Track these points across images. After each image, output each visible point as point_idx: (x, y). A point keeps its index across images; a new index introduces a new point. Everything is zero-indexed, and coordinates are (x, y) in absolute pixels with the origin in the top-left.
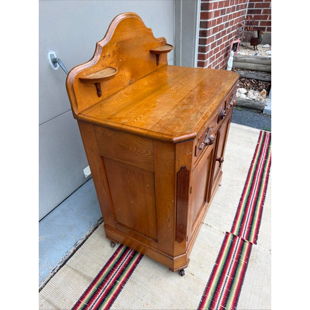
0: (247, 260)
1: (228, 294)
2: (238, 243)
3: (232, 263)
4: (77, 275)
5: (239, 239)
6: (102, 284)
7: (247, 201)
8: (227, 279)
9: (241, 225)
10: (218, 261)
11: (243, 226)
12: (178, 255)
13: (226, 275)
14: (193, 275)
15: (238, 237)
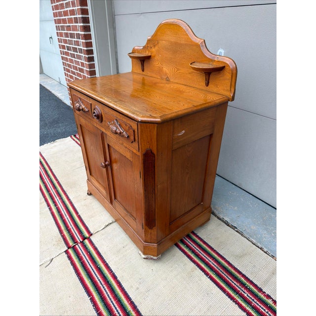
0: (63, 236)
2: (78, 238)
3: (71, 225)
5: (80, 240)
9: (89, 252)
10: (79, 217)
11: (87, 254)
13: (68, 216)
14: (84, 200)
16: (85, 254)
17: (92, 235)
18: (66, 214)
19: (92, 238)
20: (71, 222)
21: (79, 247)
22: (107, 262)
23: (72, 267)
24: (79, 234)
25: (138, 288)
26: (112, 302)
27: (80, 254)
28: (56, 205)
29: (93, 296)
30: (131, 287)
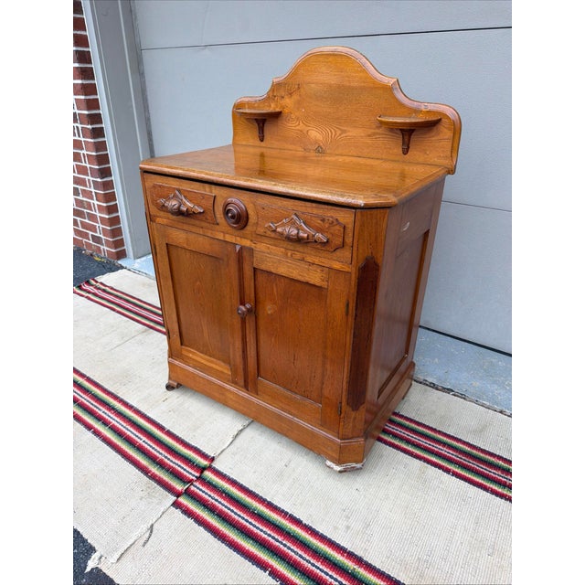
0: (153, 477)
2: (188, 472)
3: (158, 452)
5: (194, 475)
10: (169, 434)
13: (144, 439)
16: (216, 498)
17: (213, 459)
18: (139, 435)
19: (216, 465)
20: (156, 447)
21: (198, 488)
22: (268, 500)
23: (201, 528)
24: (187, 464)
25: (348, 527)
26: (313, 565)
27: (207, 501)
28: (105, 423)
29: (271, 567)
30: (336, 528)
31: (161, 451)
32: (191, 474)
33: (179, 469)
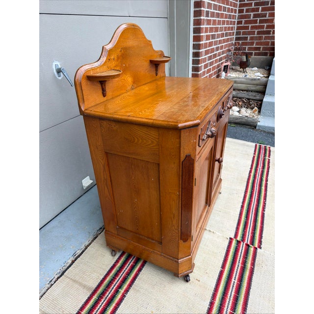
0: (253, 264)
1: (236, 299)
2: (242, 248)
4: (77, 286)
5: (243, 244)
6: (103, 293)
7: (248, 208)
8: (234, 284)
9: (244, 231)
10: (223, 266)
11: (246, 231)
12: (183, 258)
13: (233, 280)
14: (199, 281)
15: (242, 243)
18: (232, 285)
20: (235, 270)
24: (239, 249)
31: (237, 267)
32: (243, 246)
33: (243, 252)
